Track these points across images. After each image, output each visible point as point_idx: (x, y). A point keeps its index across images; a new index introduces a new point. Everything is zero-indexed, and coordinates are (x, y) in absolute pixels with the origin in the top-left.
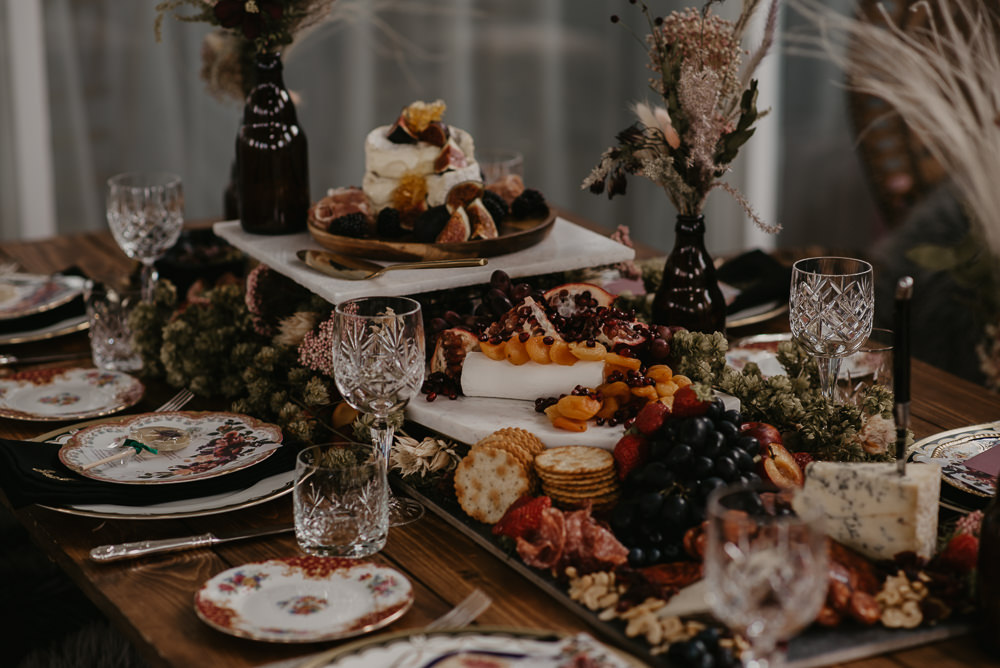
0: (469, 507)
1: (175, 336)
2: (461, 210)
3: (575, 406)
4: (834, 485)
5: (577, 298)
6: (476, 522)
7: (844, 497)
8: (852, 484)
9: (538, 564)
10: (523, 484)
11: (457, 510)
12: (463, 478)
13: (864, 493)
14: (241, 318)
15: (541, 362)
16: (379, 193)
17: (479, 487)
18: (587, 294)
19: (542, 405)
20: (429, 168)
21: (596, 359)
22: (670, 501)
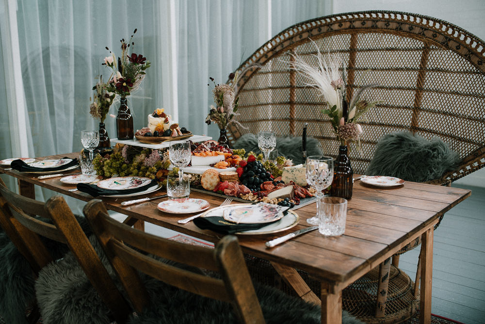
0: (205, 187)
1: (107, 164)
2: (175, 130)
3: (223, 163)
4: (290, 171)
5: (211, 144)
6: (207, 190)
7: (293, 174)
8: (294, 170)
9: (231, 195)
10: (218, 180)
11: (204, 189)
12: (203, 181)
13: (298, 172)
14: (122, 159)
15: (210, 156)
16: (152, 129)
17: (207, 182)
18: (213, 143)
19: (212, 165)
20: (163, 122)
21: (222, 154)
22: (255, 179)
